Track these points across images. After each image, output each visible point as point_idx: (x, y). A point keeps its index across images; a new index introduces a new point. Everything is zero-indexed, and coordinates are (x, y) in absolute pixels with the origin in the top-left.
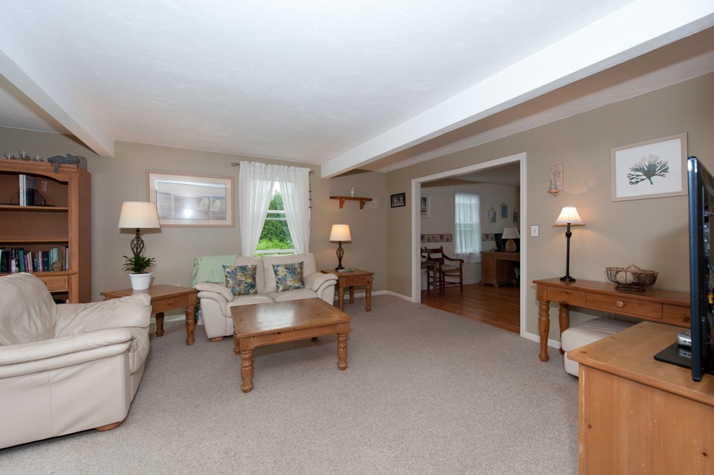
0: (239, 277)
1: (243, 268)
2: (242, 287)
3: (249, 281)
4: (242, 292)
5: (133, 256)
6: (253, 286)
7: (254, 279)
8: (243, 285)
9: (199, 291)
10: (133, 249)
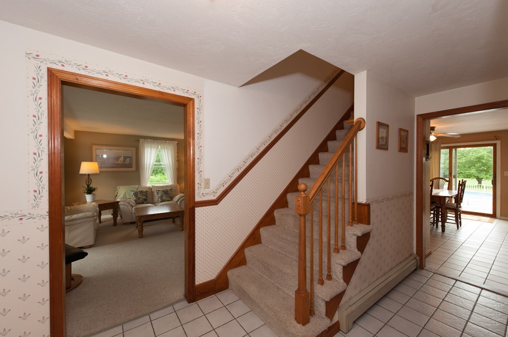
0: (139, 196)
1: (141, 192)
2: (140, 200)
3: (144, 197)
4: (140, 202)
5: (87, 186)
6: (146, 200)
7: (147, 197)
8: (141, 199)
9: (119, 202)
10: (86, 183)
